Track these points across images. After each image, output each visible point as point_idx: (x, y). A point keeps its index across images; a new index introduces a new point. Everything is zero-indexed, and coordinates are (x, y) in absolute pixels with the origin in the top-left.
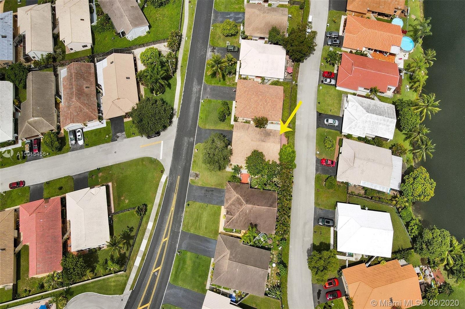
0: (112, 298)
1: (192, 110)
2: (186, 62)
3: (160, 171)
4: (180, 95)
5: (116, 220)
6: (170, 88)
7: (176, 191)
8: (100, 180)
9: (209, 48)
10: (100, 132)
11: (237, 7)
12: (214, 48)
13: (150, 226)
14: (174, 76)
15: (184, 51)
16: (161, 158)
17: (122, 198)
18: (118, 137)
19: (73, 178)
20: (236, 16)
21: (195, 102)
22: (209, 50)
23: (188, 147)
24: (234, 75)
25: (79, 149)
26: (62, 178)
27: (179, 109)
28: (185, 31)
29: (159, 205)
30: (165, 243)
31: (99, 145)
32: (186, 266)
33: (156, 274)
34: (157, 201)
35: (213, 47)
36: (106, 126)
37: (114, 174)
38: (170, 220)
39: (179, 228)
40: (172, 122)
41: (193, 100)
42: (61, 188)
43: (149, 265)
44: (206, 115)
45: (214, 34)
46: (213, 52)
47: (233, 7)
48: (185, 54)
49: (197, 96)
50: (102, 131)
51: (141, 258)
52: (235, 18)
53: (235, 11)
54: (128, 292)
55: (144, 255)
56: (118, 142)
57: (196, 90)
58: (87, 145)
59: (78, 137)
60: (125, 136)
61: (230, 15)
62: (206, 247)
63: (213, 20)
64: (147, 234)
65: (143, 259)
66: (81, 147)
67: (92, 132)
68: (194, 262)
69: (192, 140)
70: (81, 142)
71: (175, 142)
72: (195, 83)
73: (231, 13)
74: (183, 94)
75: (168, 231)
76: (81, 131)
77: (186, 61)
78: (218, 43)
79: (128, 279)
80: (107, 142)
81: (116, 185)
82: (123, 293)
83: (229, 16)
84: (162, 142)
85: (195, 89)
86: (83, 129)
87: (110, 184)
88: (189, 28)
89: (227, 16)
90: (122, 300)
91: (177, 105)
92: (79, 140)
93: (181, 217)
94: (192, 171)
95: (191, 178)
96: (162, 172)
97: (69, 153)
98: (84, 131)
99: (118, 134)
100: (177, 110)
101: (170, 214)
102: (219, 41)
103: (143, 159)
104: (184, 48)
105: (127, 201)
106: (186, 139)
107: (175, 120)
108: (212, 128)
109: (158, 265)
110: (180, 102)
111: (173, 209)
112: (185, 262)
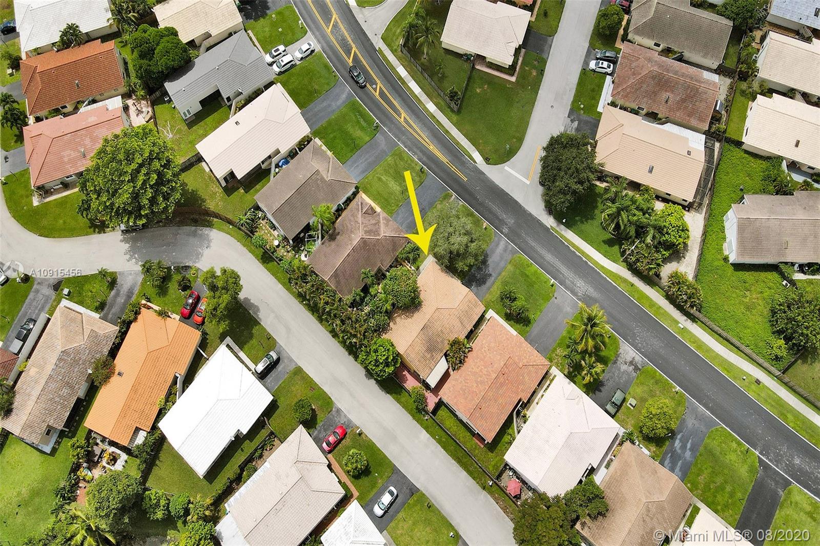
0: (386, 24)
1: (549, 257)
2: (636, 297)
3: (489, 157)
4: (583, 253)
5: (465, 66)
6: (605, 242)
7: (450, 165)
8: (527, 68)
9: (641, 359)
10: (594, 98)
12: (636, 369)
13: (431, 107)
14: (622, 262)
15: (660, 307)
16: (506, 168)
17: (486, 86)
18: (572, 121)
19: (550, 36)
22: (639, 358)
23: (497, 218)
25: (585, 60)
26: (559, 23)
27: (562, 236)
28: (696, 330)
29: (447, 132)
30: (399, 115)
31: (576, 89)
32: (357, 128)
33: (374, 86)
34: (455, 132)
35: (640, 370)
36: (598, 110)
37: (523, 91)
38: (420, 136)
39: (404, 143)
40: (550, 214)
41: (564, 270)
42: (546, 14)
43: (389, 82)
44: (528, 276)
45: (666, 388)
46: (631, 363)
48: (652, 304)
49: (567, 280)
50: (593, 101)
51: (402, 77)
52: (679, 458)
53: (692, 467)
54: (379, 44)
55: (404, 82)
56: (565, 117)
57: (578, 285)
58: (585, 72)
59: (601, 62)
60: (568, 132)
61: (689, 449)
62: (358, 166)
64: (423, 98)
65: (400, 78)
66: (586, 63)
67: (600, 87)
68: (353, 140)
69: (504, 231)
70: (592, 65)
71: (516, 202)
72: (592, 292)
73: (694, 455)
74: (584, 259)
75: (410, 126)
76: (609, 70)
77: (638, 298)
78: (642, 384)
79: (391, 51)
80: (573, 102)
81: (508, 86)
82: (382, 38)
83: (689, 446)
84: (528, 182)
85: (581, 286)
86: (610, 77)
87: (513, 79)
88: (700, 345)
89: (690, 441)
90: (376, 35)
91: (570, 236)
92: (597, 64)
93: (415, 154)
94: (462, 203)
95: (454, 197)
96: (487, 160)
97: (587, 45)
98: (608, 76)
99: (576, 123)
100: (563, 233)
101: (427, 140)
102: (646, 388)
103: (521, 140)
104: (665, 311)
105: (478, 91)
106: (511, 221)
107: (549, 221)
108: (503, 274)
109: (382, 94)
110: (574, 246)
111: (432, 148)
112: (362, 129)
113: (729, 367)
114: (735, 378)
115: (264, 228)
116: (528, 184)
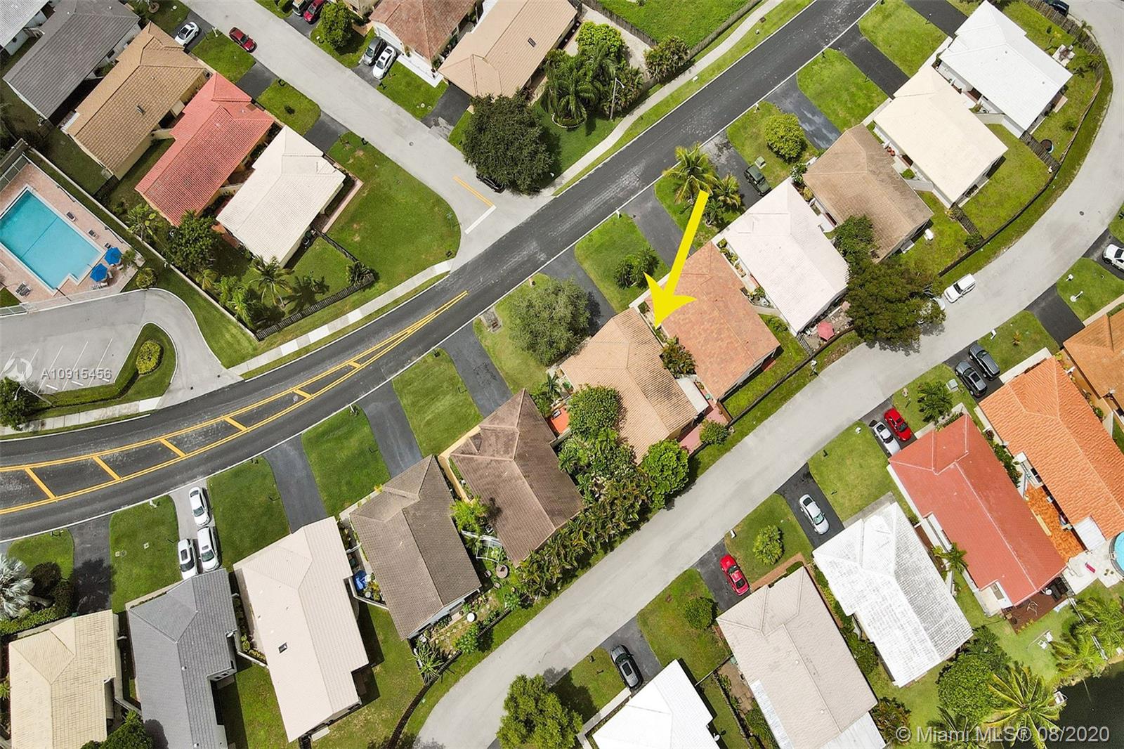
0: (210, 356)
1: (588, 209)
2: (655, 118)
3: (447, 251)
4: (593, 165)
5: (318, 247)
6: (588, 134)
7: (441, 310)
8: (351, 161)
9: (718, 137)
10: (419, 87)
11: (842, 114)
12: (727, 145)
13: (355, 316)
14: (614, 121)
15: (671, 95)
16: (467, 231)
17: (355, 226)
18: (437, 124)
19: (320, 116)
20: (823, 130)
21: (606, 203)
22: (716, 139)
23: (524, 263)
24: (717, 230)
25: (367, 81)
26: (307, 98)
27: (568, 184)
28: (703, 64)
29: (396, 302)
30: (350, 368)
31: (400, 105)
32: (346, 444)
33: (296, 398)
34: (400, 291)
35: (728, 142)
36: (435, 87)
37: (379, 176)
38: (389, 344)
39: (391, 373)
40: (539, 192)
41: (607, 195)
42: (290, 111)
43: (297, 373)
44: (602, 245)
45: (751, 120)
46: (720, 150)
47: (836, 107)
48: (665, 103)
49: (619, 195)
50: (422, 89)
51: (297, 349)
52: (819, 129)
53: (830, 119)
54: (235, 375)
55: (306, 350)
56: (429, 132)
57: (627, 182)
58: (382, 86)
59: (380, 59)
60: (449, 135)
61: (813, 116)
62: (400, 454)
63: (775, 93)
64: (338, 324)
65: (298, 353)
66: (372, 81)
67: (407, 73)
68: (362, 453)
69: (542, 259)
70: (378, 72)
71: (512, 232)
72: (637, 170)
73: (819, 114)
74: (600, 166)
75: (371, 356)
76: (393, 54)
77: (656, 116)
78: (743, 145)
79: (253, 356)
80: (414, 114)
81: (365, 195)
82: (228, 368)
83: (809, 116)
84: (493, 208)
85: (629, 179)
86: (400, 56)
87: (359, 184)
88: (717, 66)
89: (805, 112)
90: (219, 376)
91: (572, 173)
92: (380, 65)
93: (410, 359)
94: (494, 308)
95: (482, 317)
96: (450, 255)
97: (349, 72)
98: (397, 59)
99: (441, 120)
100: (564, 182)
101: (399, 335)
102: (747, 142)
103: (439, 201)
104: (676, 91)
105: (357, 239)
106: (533, 246)
107: (547, 195)
108: (592, 276)
109: (311, 389)
110: (582, 173)
111: (410, 330)
112: (350, 434)
113: (743, 43)
114: (755, 42)
115: (442, 638)
116: (495, 208)
